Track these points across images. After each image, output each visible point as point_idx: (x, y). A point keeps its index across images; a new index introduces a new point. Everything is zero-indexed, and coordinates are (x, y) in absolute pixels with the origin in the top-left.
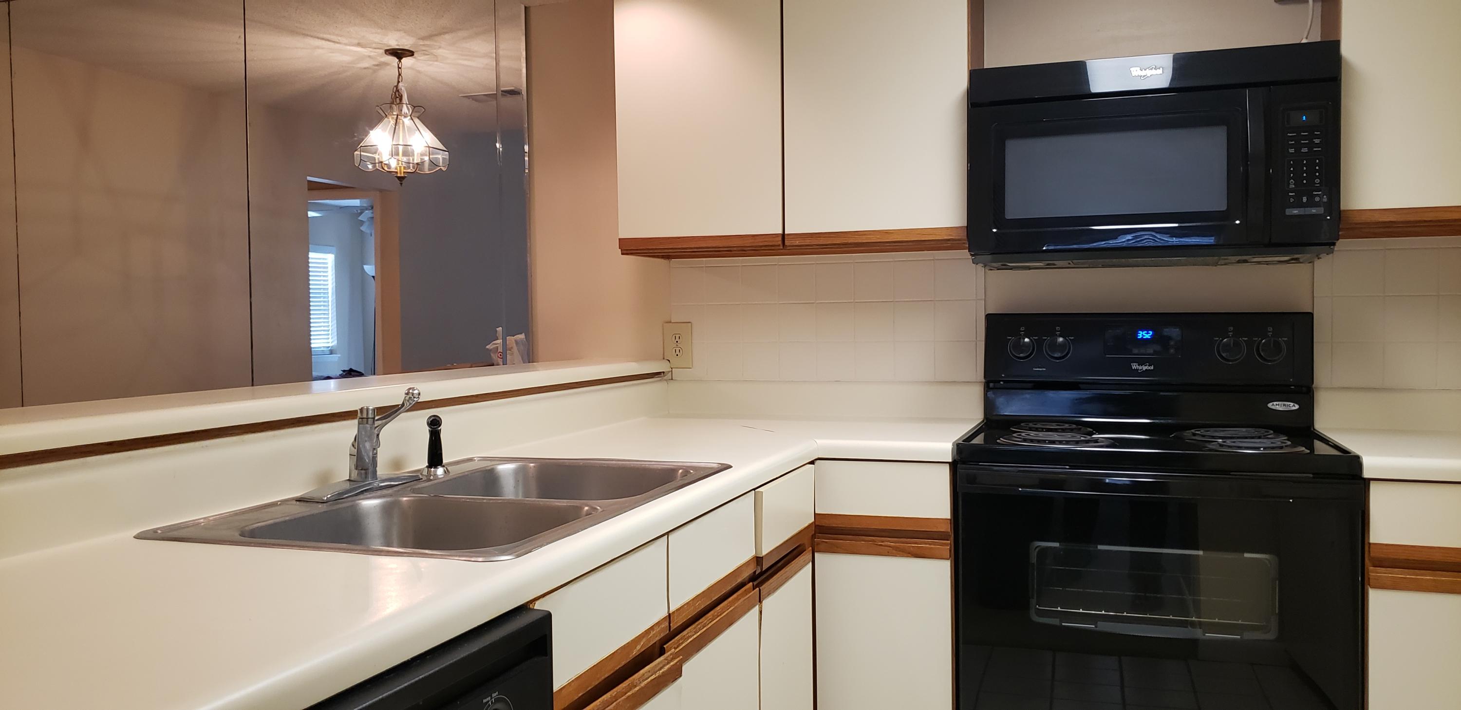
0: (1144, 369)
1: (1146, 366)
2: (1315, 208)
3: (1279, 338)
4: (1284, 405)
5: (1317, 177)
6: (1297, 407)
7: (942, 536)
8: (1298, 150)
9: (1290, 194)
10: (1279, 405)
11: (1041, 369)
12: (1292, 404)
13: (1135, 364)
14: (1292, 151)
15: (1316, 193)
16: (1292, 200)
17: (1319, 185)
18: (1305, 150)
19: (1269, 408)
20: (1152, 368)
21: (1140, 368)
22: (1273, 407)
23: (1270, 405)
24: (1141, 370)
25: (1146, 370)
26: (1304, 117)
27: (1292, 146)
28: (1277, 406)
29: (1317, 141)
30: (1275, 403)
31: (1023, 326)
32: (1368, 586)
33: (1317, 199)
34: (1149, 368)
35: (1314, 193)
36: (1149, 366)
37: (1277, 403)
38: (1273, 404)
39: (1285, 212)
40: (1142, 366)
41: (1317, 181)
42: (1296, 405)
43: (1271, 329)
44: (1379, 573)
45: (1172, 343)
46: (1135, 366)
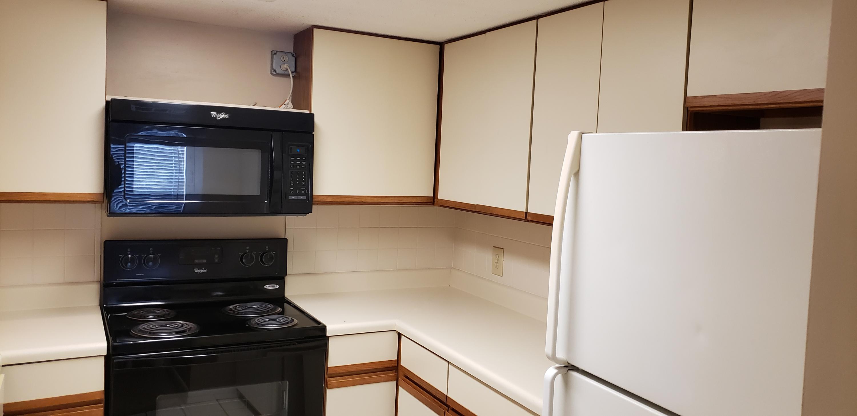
0: (201, 272)
1: (202, 270)
2: (302, 196)
3: (271, 253)
4: (272, 286)
5: (303, 181)
6: (278, 287)
7: (98, 402)
8: (295, 167)
9: (291, 189)
10: (269, 286)
11: (141, 275)
12: (276, 285)
13: (196, 269)
14: (292, 166)
15: (303, 189)
16: (292, 192)
17: (304, 185)
18: (298, 167)
19: (264, 288)
20: (206, 271)
21: (199, 271)
22: (267, 288)
23: (265, 287)
24: (200, 272)
25: (202, 272)
26: (298, 150)
27: (292, 164)
28: (268, 287)
29: (304, 163)
30: (268, 285)
31: (129, 248)
32: (326, 388)
33: (303, 192)
34: (204, 271)
35: (302, 189)
36: (204, 270)
37: (269, 285)
38: (267, 286)
39: (288, 197)
40: (200, 270)
41: (303, 183)
42: (277, 286)
43: (268, 248)
44: (331, 381)
45: (216, 256)
46: (196, 270)
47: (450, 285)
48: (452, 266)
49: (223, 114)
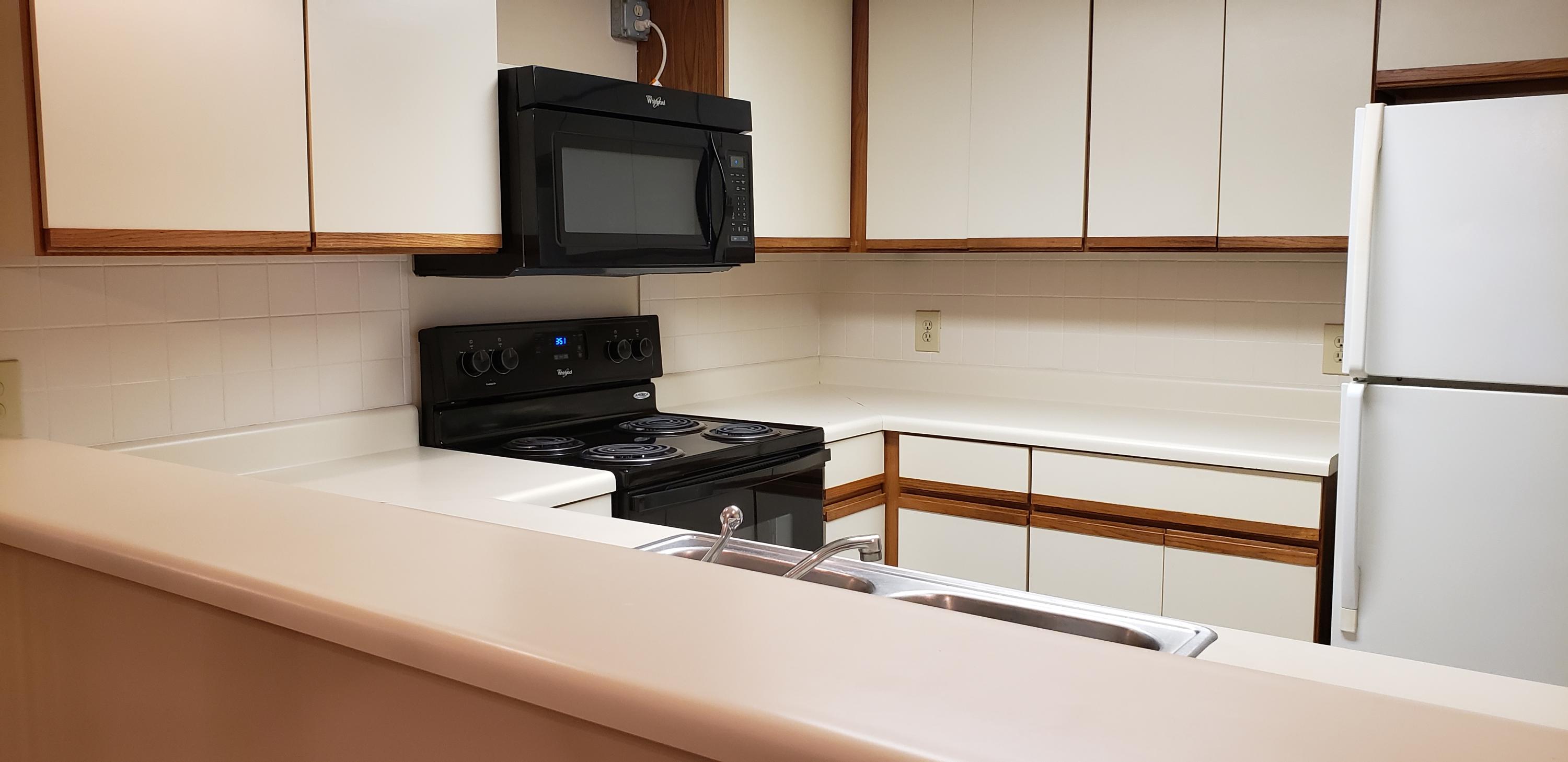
0: (566, 374)
1: (567, 371)
2: (744, 236)
4: (641, 394)
6: (649, 395)
8: (735, 188)
9: (733, 224)
11: (492, 384)
12: (645, 393)
13: (560, 370)
15: (744, 224)
16: (733, 229)
17: (745, 218)
18: (738, 188)
19: (634, 398)
21: (563, 373)
22: (637, 398)
24: (564, 375)
25: (568, 375)
29: (743, 182)
30: (637, 393)
33: (745, 229)
34: (570, 373)
38: (636, 395)
39: (731, 238)
40: (564, 371)
41: (744, 214)
43: (638, 331)
44: (830, 509)
45: (579, 348)
46: (560, 372)
47: (820, 383)
48: (817, 353)
49: (658, 100)
